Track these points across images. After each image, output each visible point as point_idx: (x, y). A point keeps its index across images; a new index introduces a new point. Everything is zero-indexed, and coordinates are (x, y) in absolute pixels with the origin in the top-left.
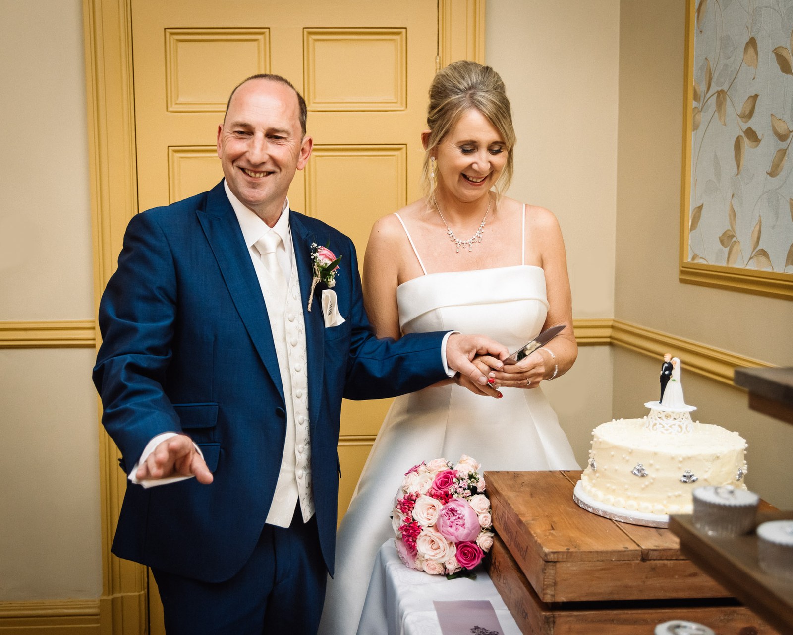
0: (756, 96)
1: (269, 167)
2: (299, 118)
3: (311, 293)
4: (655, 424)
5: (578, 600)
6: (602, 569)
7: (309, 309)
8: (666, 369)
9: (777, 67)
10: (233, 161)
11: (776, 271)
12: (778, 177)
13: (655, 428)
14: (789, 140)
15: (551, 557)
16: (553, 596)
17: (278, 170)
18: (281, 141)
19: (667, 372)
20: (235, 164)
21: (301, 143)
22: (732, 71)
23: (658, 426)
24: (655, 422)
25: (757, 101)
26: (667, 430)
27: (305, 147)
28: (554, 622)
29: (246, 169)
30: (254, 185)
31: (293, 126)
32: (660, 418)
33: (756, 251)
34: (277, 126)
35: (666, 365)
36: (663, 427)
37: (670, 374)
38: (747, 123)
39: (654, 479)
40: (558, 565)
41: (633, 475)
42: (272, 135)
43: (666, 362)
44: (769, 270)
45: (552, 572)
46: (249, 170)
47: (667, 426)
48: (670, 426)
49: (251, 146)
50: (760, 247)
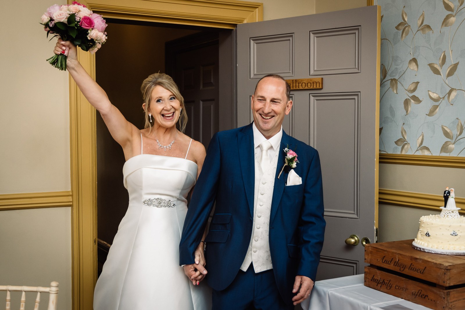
0: (418, 83)
1: (272, 114)
2: (286, 94)
3: (281, 170)
4: (448, 216)
5: (456, 284)
6: (463, 271)
7: (279, 178)
8: (448, 193)
9: (431, 72)
10: (257, 111)
11: (433, 155)
12: (434, 116)
13: (448, 217)
14: (440, 102)
15: (449, 268)
16: (449, 284)
17: (276, 115)
18: (278, 103)
19: (448, 195)
20: (258, 112)
21: (287, 104)
22: (401, 71)
23: (449, 216)
24: (447, 214)
25: (418, 85)
26: (453, 217)
27: (289, 105)
28: (449, 294)
29: (262, 114)
30: (265, 123)
31: (283, 97)
32: (450, 213)
33: (420, 147)
34: (275, 97)
35: (447, 192)
36: (452, 216)
37: (449, 195)
38: (412, 94)
39: (460, 236)
40: (451, 271)
41: (451, 236)
42: (273, 101)
43: (446, 191)
44: (431, 155)
45: (449, 273)
46: (263, 115)
47: (453, 216)
48: (454, 216)
49: (265, 105)
50: (423, 145)
